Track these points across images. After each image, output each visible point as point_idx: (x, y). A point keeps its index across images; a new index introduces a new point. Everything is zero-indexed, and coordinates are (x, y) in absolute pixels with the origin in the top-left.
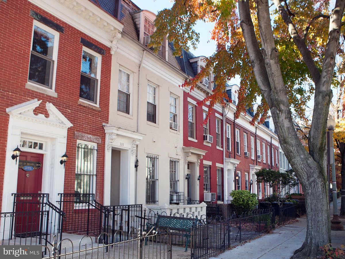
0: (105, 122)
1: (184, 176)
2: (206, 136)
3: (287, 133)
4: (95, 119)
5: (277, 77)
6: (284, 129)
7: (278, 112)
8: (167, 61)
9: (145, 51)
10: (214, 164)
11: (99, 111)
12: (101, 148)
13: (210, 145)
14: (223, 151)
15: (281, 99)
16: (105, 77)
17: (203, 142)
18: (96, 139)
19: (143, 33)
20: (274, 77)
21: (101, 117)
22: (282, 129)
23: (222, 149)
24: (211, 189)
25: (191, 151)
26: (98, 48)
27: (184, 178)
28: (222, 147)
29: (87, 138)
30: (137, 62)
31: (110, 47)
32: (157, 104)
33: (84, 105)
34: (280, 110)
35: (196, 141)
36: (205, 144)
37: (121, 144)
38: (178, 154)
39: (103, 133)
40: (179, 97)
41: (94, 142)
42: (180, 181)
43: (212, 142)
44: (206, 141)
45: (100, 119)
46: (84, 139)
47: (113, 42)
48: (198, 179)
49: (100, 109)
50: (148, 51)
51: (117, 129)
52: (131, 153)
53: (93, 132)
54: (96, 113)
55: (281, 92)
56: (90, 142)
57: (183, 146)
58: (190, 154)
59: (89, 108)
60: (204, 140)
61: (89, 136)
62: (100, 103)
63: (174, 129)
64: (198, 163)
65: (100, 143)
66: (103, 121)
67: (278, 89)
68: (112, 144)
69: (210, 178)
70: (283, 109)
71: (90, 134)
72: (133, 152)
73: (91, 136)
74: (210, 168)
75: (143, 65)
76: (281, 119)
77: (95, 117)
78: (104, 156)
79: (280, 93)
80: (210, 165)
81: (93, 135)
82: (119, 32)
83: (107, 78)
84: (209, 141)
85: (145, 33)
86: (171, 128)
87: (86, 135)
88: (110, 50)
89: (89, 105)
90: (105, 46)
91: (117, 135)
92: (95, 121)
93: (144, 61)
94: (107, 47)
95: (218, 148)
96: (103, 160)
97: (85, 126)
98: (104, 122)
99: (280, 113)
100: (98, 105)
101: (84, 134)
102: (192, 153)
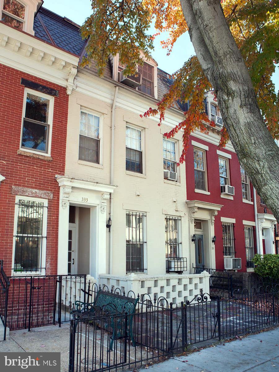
0: (60, 173)
1: (189, 237)
2: (224, 187)
3: (246, 136)
4: (43, 170)
5: (215, 31)
6: (240, 129)
7: (226, 97)
8: (156, 100)
9: (117, 88)
10: (239, 221)
11: (49, 161)
12: (54, 205)
13: (232, 198)
14: (254, 205)
15: (229, 71)
16: (59, 121)
17: (221, 194)
18: (45, 194)
19: (118, 68)
20: (209, 32)
21: (52, 167)
22: (235, 130)
23: (252, 203)
24: (235, 253)
25: (196, 205)
26: (48, 88)
27: (189, 239)
28: (253, 200)
29: (30, 193)
30: (109, 101)
31: (66, 87)
32: (143, 150)
33: (25, 155)
34: (230, 93)
35: (209, 193)
36: (222, 196)
37: (84, 199)
38: (178, 210)
39: (56, 187)
40: (178, 140)
41: (41, 198)
42: (183, 243)
43: (233, 193)
44: (225, 193)
45: (51, 170)
46: (27, 194)
47: (69, 80)
48: (213, 241)
49: (51, 159)
50: (121, 87)
51: (70, 180)
52: (100, 210)
53: (41, 186)
54: (45, 164)
55: (228, 56)
56: (35, 197)
57: (187, 200)
58: (196, 210)
59: (34, 158)
60: (222, 192)
61: (34, 191)
62: (51, 152)
63: (170, 179)
64: (212, 221)
65: (52, 198)
66: (55, 173)
67: (221, 53)
68: (68, 199)
69: (234, 239)
70: (234, 89)
71: (36, 188)
72: (102, 208)
73: (36, 190)
74: (234, 227)
75: (116, 104)
76: (231, 111)
77: (44, 168)
78: (58, 214)
79: (226, 59)
80: (233, 224)
81: (39, 189)
82: (74, 67)
83: (61, 122)
84: (228, 192)
85: (119, 67)
86: (166, 178)
87: (30, 190)
88: (67, 90)
89: (34, 154)
90: (58, 85)
91: (73, 188)
92: (43, 173)
93: (117, 100)
94: (61, 87)
95: (245, 201)
96: (56, 219)
97: (27, 179)
98: (58, 173)
99: (230, 98)
100: (49, 155)
101: (25, 189)
102: (199, 208)
